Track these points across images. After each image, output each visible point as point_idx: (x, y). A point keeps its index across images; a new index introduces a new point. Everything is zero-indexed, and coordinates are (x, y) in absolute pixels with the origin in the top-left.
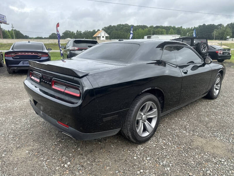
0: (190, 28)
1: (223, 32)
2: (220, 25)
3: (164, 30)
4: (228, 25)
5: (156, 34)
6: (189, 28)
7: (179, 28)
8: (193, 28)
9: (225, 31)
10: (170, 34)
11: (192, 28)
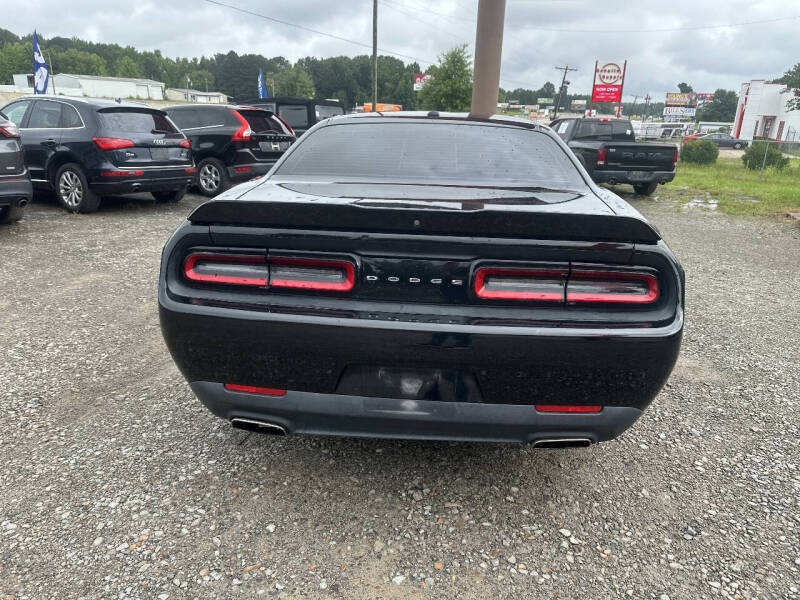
0: (190, 60)
1: (293, 83)
2: (279, 60)
3: (94, 57)
4: (300, 61)
5: (66, 72)
6: (185, 60)
7: (150, 55)
8: (199, 62)
9: (296, 79)
10: (124, 76)
11: (195, 59)
